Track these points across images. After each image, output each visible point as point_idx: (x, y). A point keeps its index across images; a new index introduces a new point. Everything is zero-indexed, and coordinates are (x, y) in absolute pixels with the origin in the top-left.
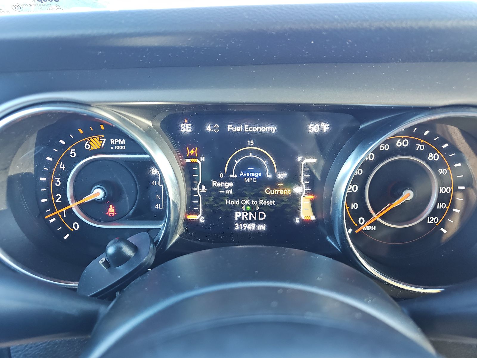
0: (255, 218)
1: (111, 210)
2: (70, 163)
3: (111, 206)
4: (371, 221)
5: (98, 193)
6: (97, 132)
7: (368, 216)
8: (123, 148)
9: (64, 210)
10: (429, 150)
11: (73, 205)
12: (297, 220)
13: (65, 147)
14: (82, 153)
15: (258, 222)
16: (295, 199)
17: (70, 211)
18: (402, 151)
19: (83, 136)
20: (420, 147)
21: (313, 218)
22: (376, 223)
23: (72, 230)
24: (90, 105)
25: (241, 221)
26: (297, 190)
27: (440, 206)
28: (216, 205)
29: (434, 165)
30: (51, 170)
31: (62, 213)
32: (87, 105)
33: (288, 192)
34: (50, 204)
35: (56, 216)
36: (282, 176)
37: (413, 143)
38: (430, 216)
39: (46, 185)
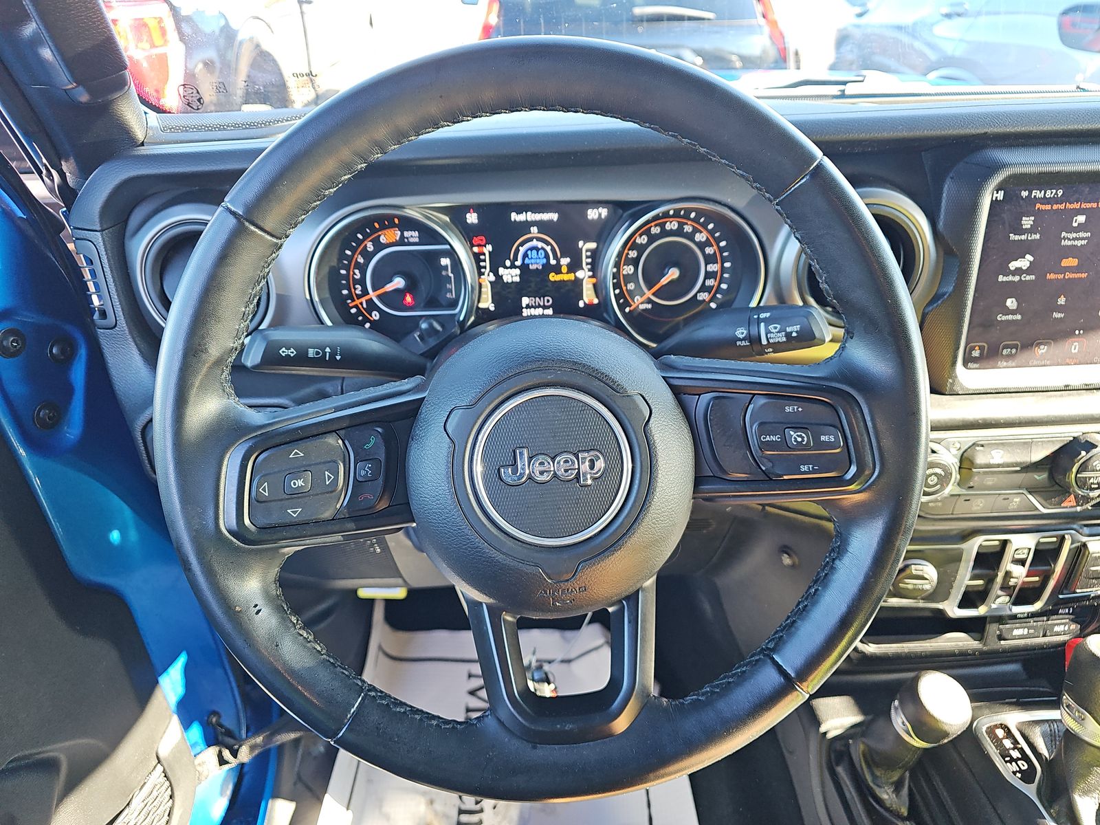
0: (542, 304)
1: (409, 299)
2: (368, 256)
3: (408, 295)
4: (645, 298)
5: (399, 283)
6: (392, 225)
7: (643, 294)
8: (417, 240)
9: (363, 300)
10: (695, 231)
11: (372, 295)
12: (581, 304)
13: (363, 241)
14: (379, 247)
15: (544, 307)
16: (578, 283)
17: (370, 302)
18: (672, 233)
19: (378, 230)
20: (688, 229)
21: (596, 301)
22: (649, 301)
23: (372, 319)
24: (404, 208)
25: (528, 307)
26: (580, 274)
27: (710, 282)
28: (504, 292)
29: (702, 246)
30: (350, 263)
31: (361, 304)
32: (402, 207)
33: (571, 277)
34: (350, 296)
35: (356, 307)
36: (565, 261)
37: (681, 225)
38: (699, 291)
39: (347, 277)
